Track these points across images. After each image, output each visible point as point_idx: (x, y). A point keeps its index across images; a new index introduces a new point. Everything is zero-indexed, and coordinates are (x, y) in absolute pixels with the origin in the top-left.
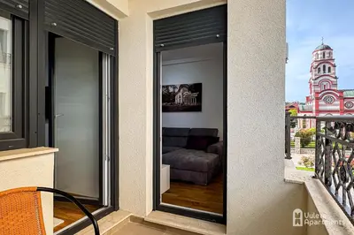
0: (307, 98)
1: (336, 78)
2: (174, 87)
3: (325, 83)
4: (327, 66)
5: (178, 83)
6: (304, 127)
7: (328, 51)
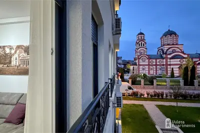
0: (135, 58)
1: (146, 49)
2: (11, 48)
3: (142, 51)
4: (143, 43)
5: (14, 44)
6: (133, 73)
7: (142, 35)
